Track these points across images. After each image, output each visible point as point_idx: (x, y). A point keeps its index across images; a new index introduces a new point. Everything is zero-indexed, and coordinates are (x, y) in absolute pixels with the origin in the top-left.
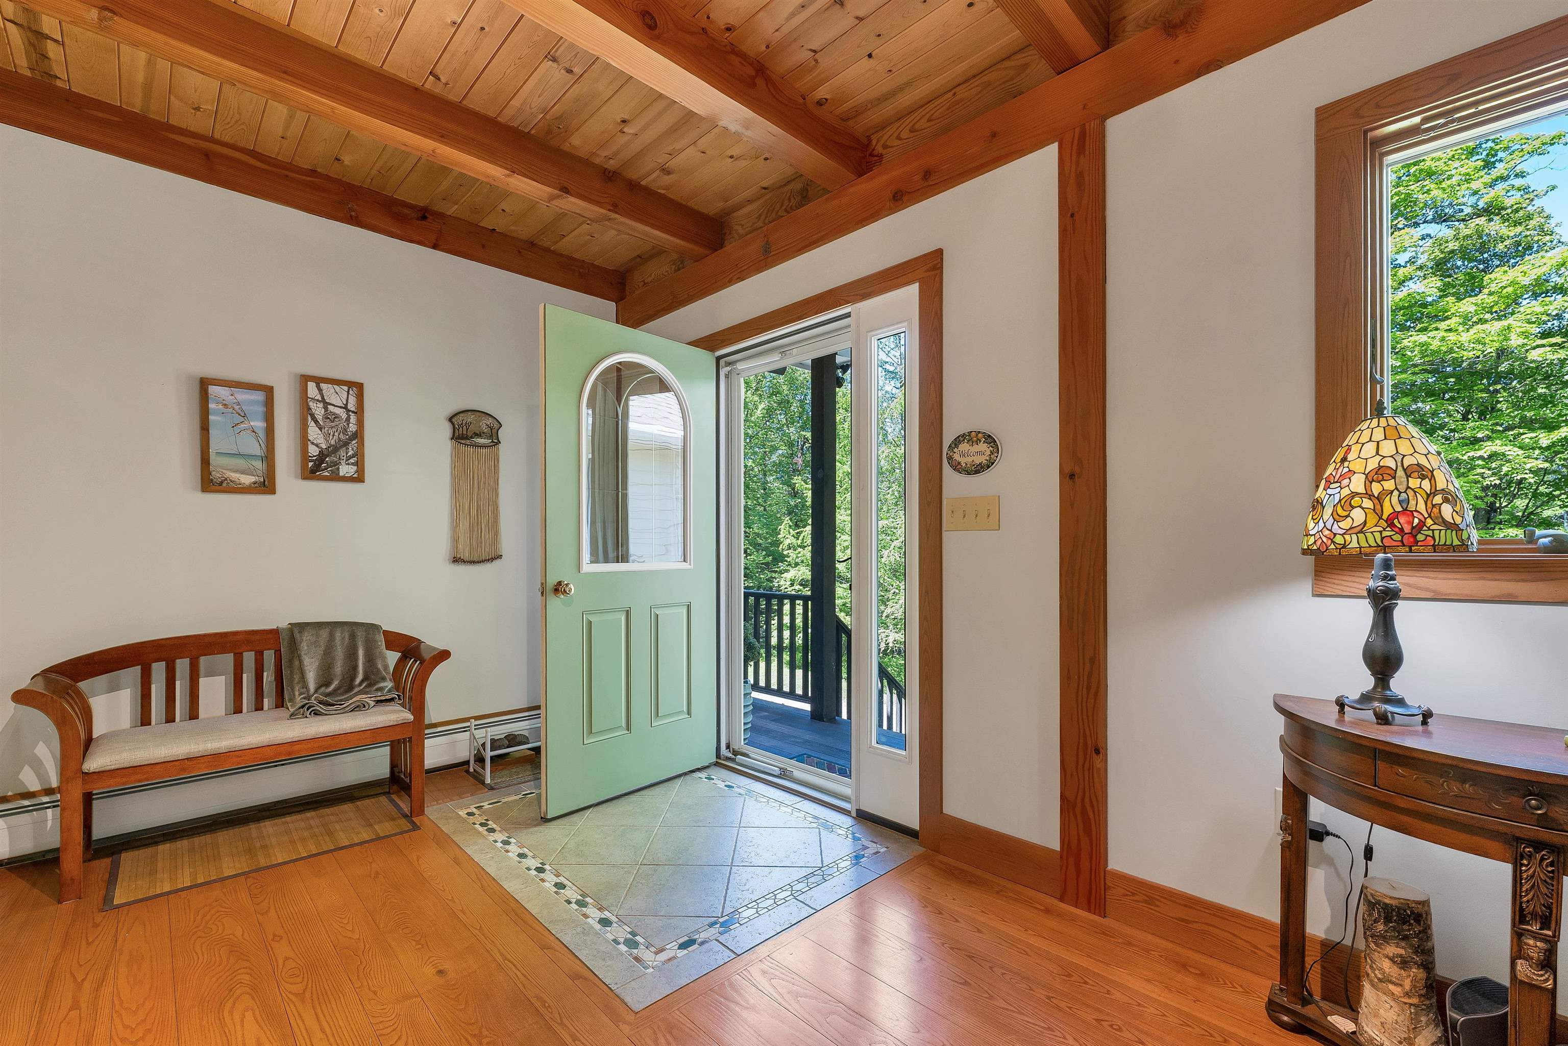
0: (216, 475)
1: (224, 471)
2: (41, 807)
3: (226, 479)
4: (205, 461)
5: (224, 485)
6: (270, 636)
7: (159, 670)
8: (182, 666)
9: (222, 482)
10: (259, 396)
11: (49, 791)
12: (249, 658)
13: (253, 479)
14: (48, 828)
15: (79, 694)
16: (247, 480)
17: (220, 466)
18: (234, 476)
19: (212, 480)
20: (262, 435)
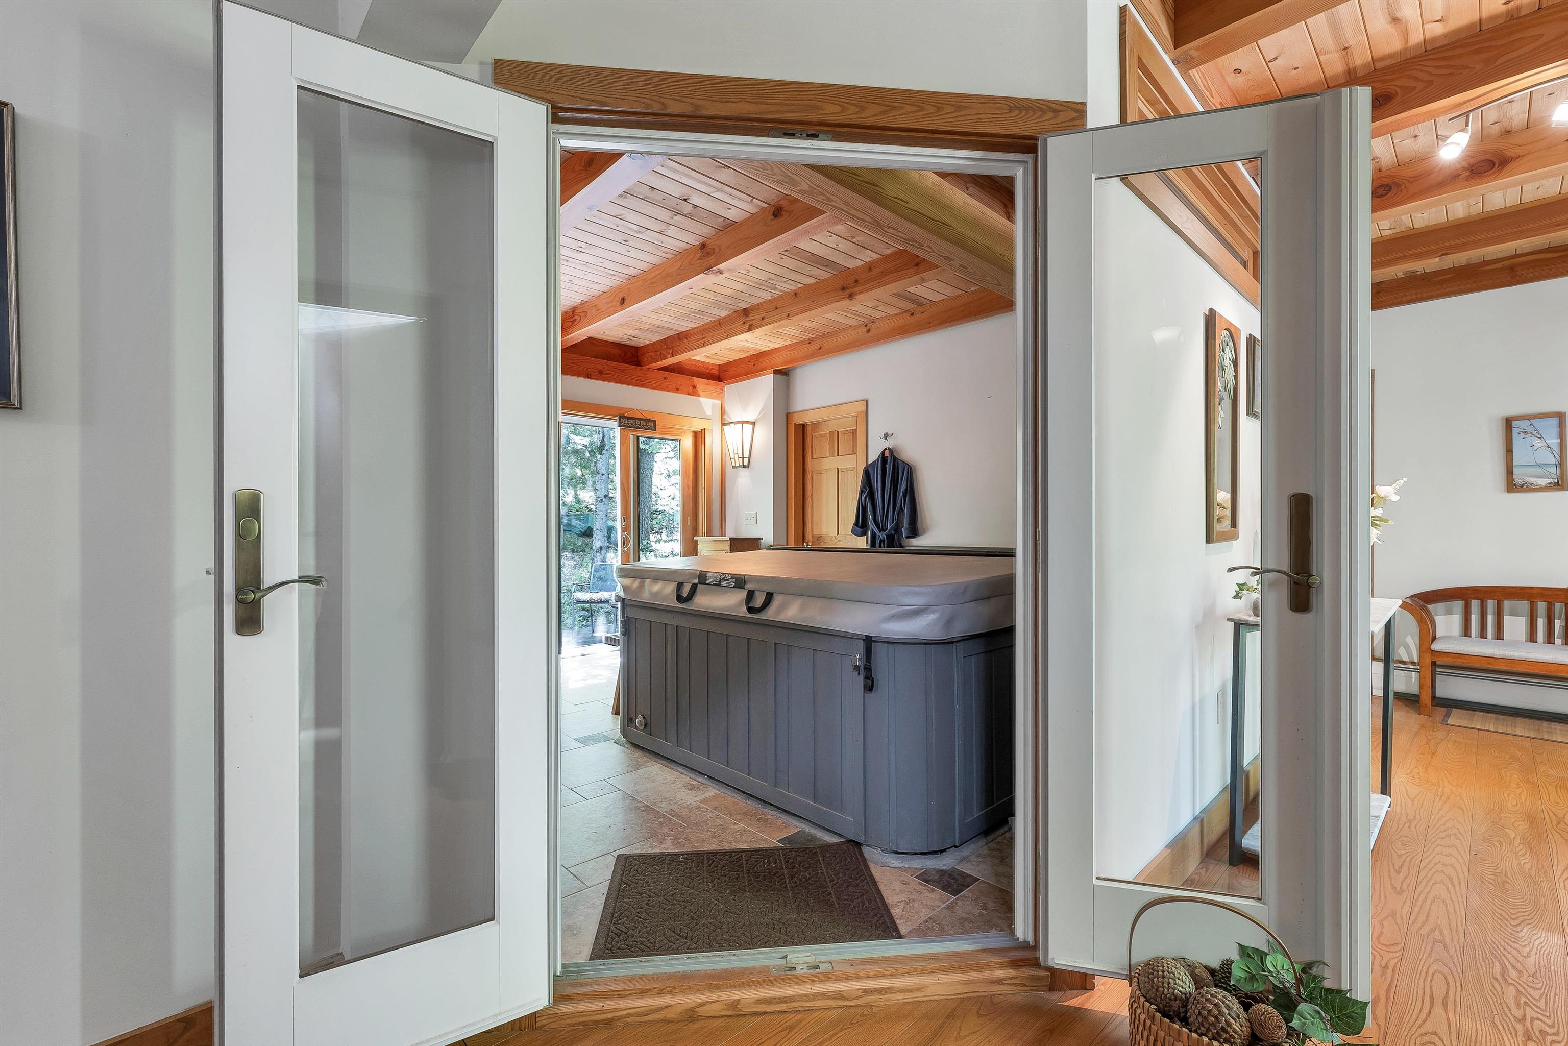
0: (1518, 480)
1: (1524, 478)
2: (1409, 670)
3: (1526, 483)
4: (1510, 472)
5: (1525, 487)
6: (1561, 593)
7: (1475, 604)
8: (1491, 604)
9: (1523, 485)
10: (1555, 421)
11: (1413, 663)
12: (1542, 607)
13: (1548, 481)
14: (1413, 681)
15: (1428, 612)
16: (1543, 482)
17: (1520, 475)
18: (1532, 480)
19: (1515, 484)
20: (1556, 449)
